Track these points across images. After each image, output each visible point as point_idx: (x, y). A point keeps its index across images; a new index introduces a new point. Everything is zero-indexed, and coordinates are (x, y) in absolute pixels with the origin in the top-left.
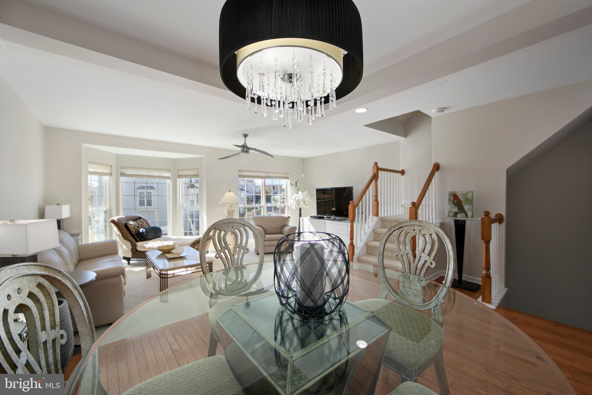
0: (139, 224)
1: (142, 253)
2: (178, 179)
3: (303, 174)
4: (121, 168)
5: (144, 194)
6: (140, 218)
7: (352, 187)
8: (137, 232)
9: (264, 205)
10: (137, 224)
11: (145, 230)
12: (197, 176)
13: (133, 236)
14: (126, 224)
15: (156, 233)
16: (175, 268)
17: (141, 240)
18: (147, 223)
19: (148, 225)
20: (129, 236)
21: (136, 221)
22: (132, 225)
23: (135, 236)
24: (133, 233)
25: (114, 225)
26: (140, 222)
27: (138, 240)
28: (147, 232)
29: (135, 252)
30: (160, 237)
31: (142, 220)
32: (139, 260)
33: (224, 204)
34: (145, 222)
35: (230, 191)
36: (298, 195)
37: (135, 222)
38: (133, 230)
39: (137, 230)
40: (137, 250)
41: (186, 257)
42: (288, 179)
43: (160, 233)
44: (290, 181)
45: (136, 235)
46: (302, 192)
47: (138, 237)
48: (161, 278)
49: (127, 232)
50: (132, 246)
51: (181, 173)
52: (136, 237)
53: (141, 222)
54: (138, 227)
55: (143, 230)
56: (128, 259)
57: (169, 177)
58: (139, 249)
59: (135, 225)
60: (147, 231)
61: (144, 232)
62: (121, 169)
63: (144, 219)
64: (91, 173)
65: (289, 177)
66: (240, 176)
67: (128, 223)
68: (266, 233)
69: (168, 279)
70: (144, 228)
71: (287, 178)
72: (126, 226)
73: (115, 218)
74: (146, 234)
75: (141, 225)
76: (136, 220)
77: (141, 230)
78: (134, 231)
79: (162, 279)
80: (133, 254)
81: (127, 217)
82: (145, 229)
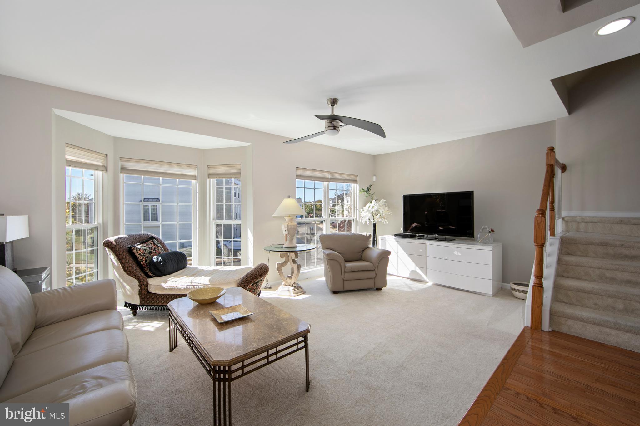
0: (151, 247)
1: (158, 297)
2: (208, 180)
3: (374, 177)
4: (122, 159)
5: (149, 207)
6: (152, 238)
7: (473, 192)
8: (148, 261)
9: (327, 218)
10: (148, 249)
11: (162, 258)
12: (237, 175)
13: (141, 268)
14: (130, 248)
15: (178, 261)
16: (246, 354)
17: (155, 275)
18: (163, 246)
19: (165, 249)
20: (135, 268)
21: (146, 243)
22: (140, 249)
23: (145, 268)
24: (142, 263)
25: (110, 250)
26: (152, 245)
27: (150, 274)
28: (165, 262)
29: (146, 297)
30: (184, 267)
31: (156, 242)
32: (153, 309)
33: (281, 218)
34: (159, 245)
35: (289, 197)
36: (372, 205)
37: (145, 245)
38: (141, 258)
39: (148, 257)
40: (148, 292)
41: (251, 317)
42: (357, 183)
43: (185, 261)
44: (359, 186)
45: (147, 265)
46: (375, 200)
47: (150, 270)
48: (215, 379)
49: (131, 262)
50: (140, 286)
51: (213, 171)
52: (147, 270)
53: (154, 244)
54: (150, 253)
55: (158, 259)
56: (134, 308)
57: (195, 176)
58: (152, 290)
59: (145, 250)
60: (164, 260)
61: (161, 262)
62: (121, 161)
63: (158, 240)
64: (71, 163)
65: (358, 180)
66: (299, 177)
67: (134, 246)
68: (347, 261)
69: (233, 383)
70: (159, 254)
71: (356, 181)
72: (130, 251)
73: (112, 239)
74: (163, 265)
75: (155, 250)
76: (147, 241)
77: (155, 258)
78: (144, 259)
79: (217, 383)
80: (141, 299)
81: (133, 236)
82: (161, 256)
